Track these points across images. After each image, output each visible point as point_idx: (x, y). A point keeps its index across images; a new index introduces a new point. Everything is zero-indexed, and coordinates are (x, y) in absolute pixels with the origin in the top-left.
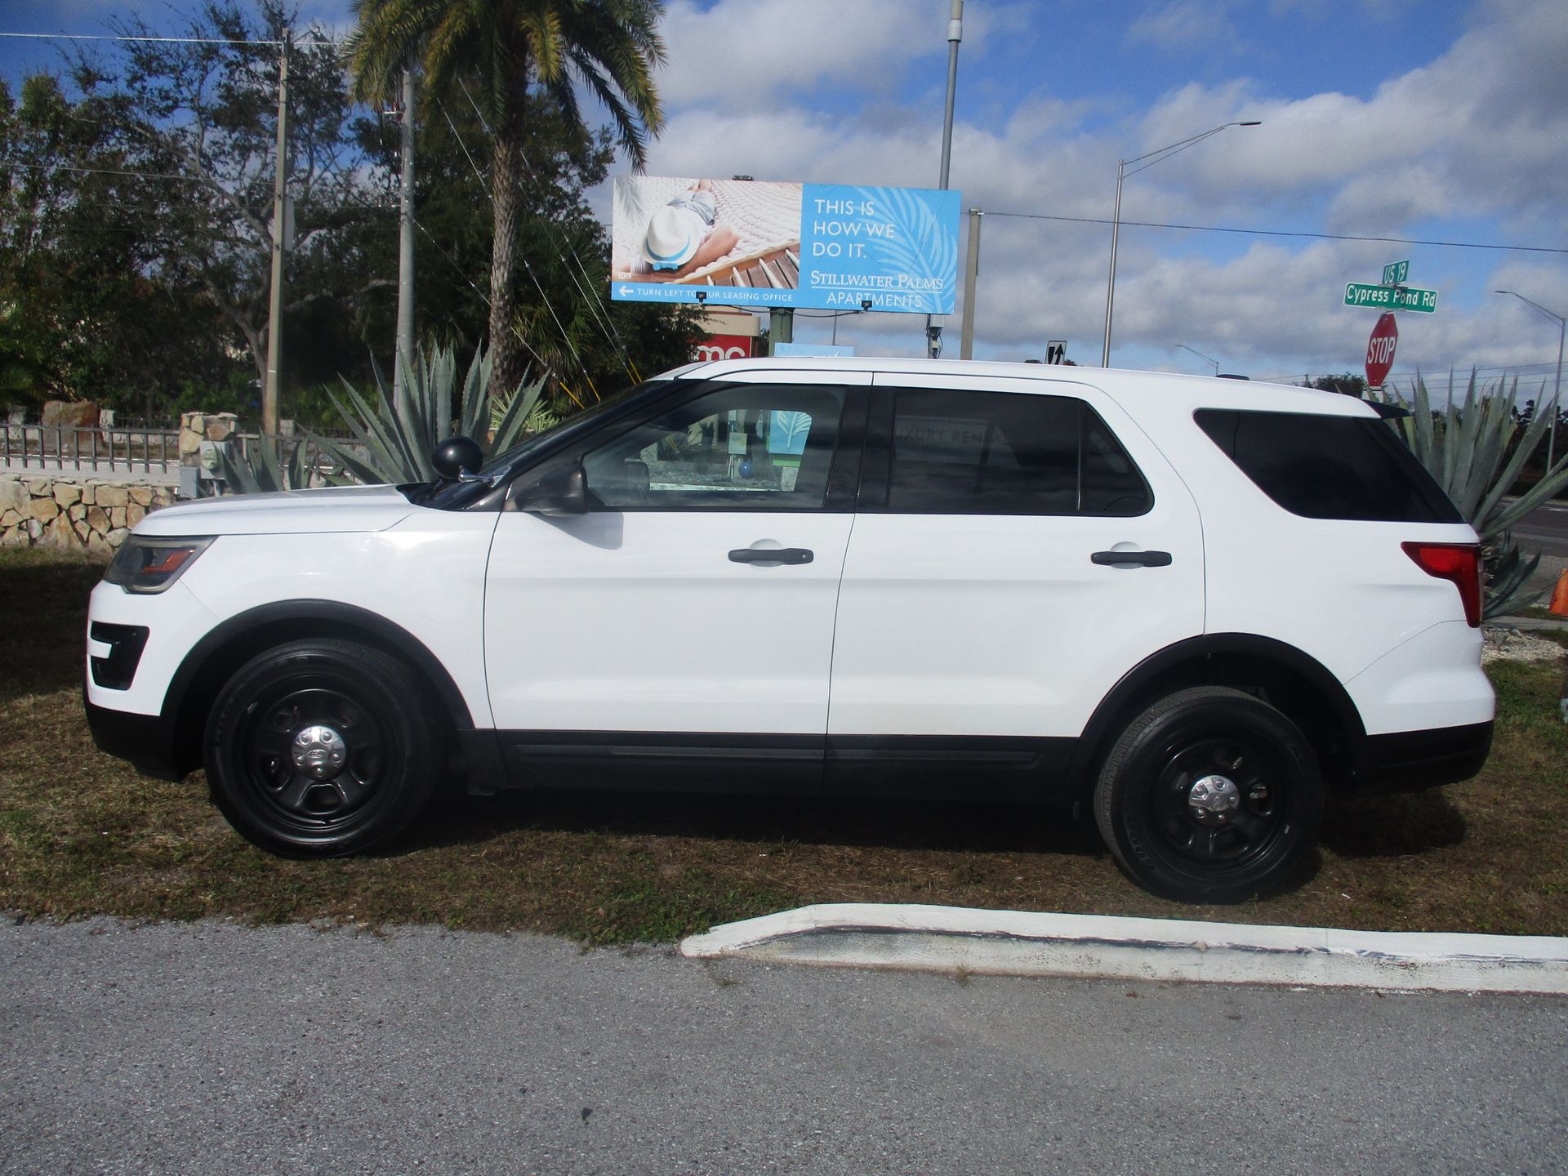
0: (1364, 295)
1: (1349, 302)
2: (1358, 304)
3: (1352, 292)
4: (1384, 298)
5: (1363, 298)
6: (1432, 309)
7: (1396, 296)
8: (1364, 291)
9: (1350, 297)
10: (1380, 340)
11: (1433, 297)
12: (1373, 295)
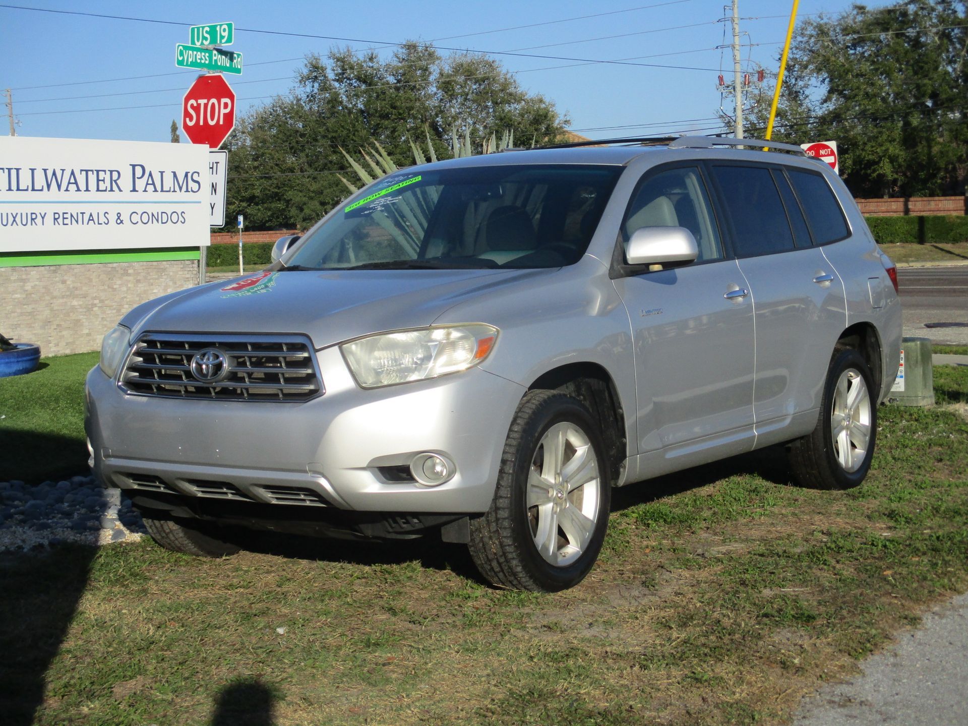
0: (190, 56)
1: (180, 63)
2: (187, 65)
3: (181, 54)
4: (206, 59)
5: (190, 60)
6: (238, 71)
7: (214, 58)
8: (191, 52)
9: (181, 59)
10: (202, 102)
11: (239, 59)
12: (199, 57)
